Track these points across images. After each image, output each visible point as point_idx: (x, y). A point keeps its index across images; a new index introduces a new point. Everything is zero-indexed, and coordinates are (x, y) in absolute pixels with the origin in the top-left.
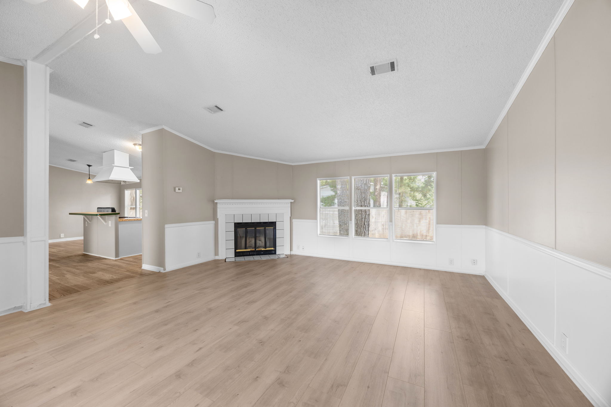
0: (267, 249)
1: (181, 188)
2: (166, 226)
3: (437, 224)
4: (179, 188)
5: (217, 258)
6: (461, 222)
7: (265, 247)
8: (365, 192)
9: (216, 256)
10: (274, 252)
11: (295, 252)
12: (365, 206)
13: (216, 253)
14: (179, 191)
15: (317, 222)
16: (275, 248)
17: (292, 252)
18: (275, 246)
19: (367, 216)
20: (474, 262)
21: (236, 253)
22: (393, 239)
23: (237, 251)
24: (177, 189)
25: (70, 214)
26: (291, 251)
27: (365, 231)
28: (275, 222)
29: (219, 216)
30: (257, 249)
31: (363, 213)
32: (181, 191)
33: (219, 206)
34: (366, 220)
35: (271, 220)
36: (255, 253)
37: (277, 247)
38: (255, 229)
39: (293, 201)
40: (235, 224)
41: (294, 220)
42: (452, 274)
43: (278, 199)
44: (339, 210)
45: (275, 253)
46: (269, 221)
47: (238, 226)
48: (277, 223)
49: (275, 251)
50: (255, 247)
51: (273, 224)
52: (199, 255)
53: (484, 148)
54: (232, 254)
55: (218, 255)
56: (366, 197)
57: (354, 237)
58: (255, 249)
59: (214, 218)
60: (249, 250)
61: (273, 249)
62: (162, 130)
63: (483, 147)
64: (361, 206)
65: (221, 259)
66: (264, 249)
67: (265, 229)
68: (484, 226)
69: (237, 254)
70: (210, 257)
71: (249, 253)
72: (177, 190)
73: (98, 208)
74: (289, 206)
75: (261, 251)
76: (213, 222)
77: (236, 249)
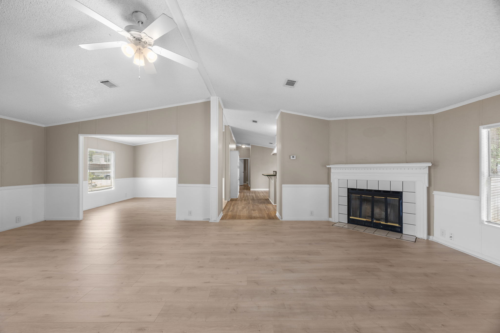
0: (389, 224)
1: (295, 156)
2: (284, 186)
4: (293, 156)
5: (331, 220)
7: (387, 221)
9: (330, 218)
10: (399, 230)
11: (436, 239)
13: (330, 215)
14: (293, 158)
15: (481, 199)
16: (402, 226)
17: (430, 237)
18: (400, 222)
21: (349, 219)
23: (350, 217)
24: (291, 157)
25: (263, 175)
26: (429, 235)
28: (401, 192)
29: (332, 181)
30: (374, 221)
32: (295, 158)
33: (332, 171)
35: (394, 188)
36: (372, 225)
37: (404, 225)
38: (373, 197)
39: (433, 165)
40: (348, 189)
41: (435, 193)
43: (407, 163)
45: (401, 232)
46: (392, 190)
47: (351, 191)
48: (404, 194)
49: (401, 229)
50: (373, 219)
51: (399, 195)
52: (312, 213)
54: (345, 219)
55: (331, 218)
59: (329, 182)
60: (365, 220)
61: (397, 225)
66: (384, 223)
67: (386, 199)
69: (350, 221)
70: (325, 217)
71: (365, 224)
72: (292, 158)
73: (273, 171)
74: (428, 172)
75: (380, 224)
76: (327, 186)
77: (349, 215)
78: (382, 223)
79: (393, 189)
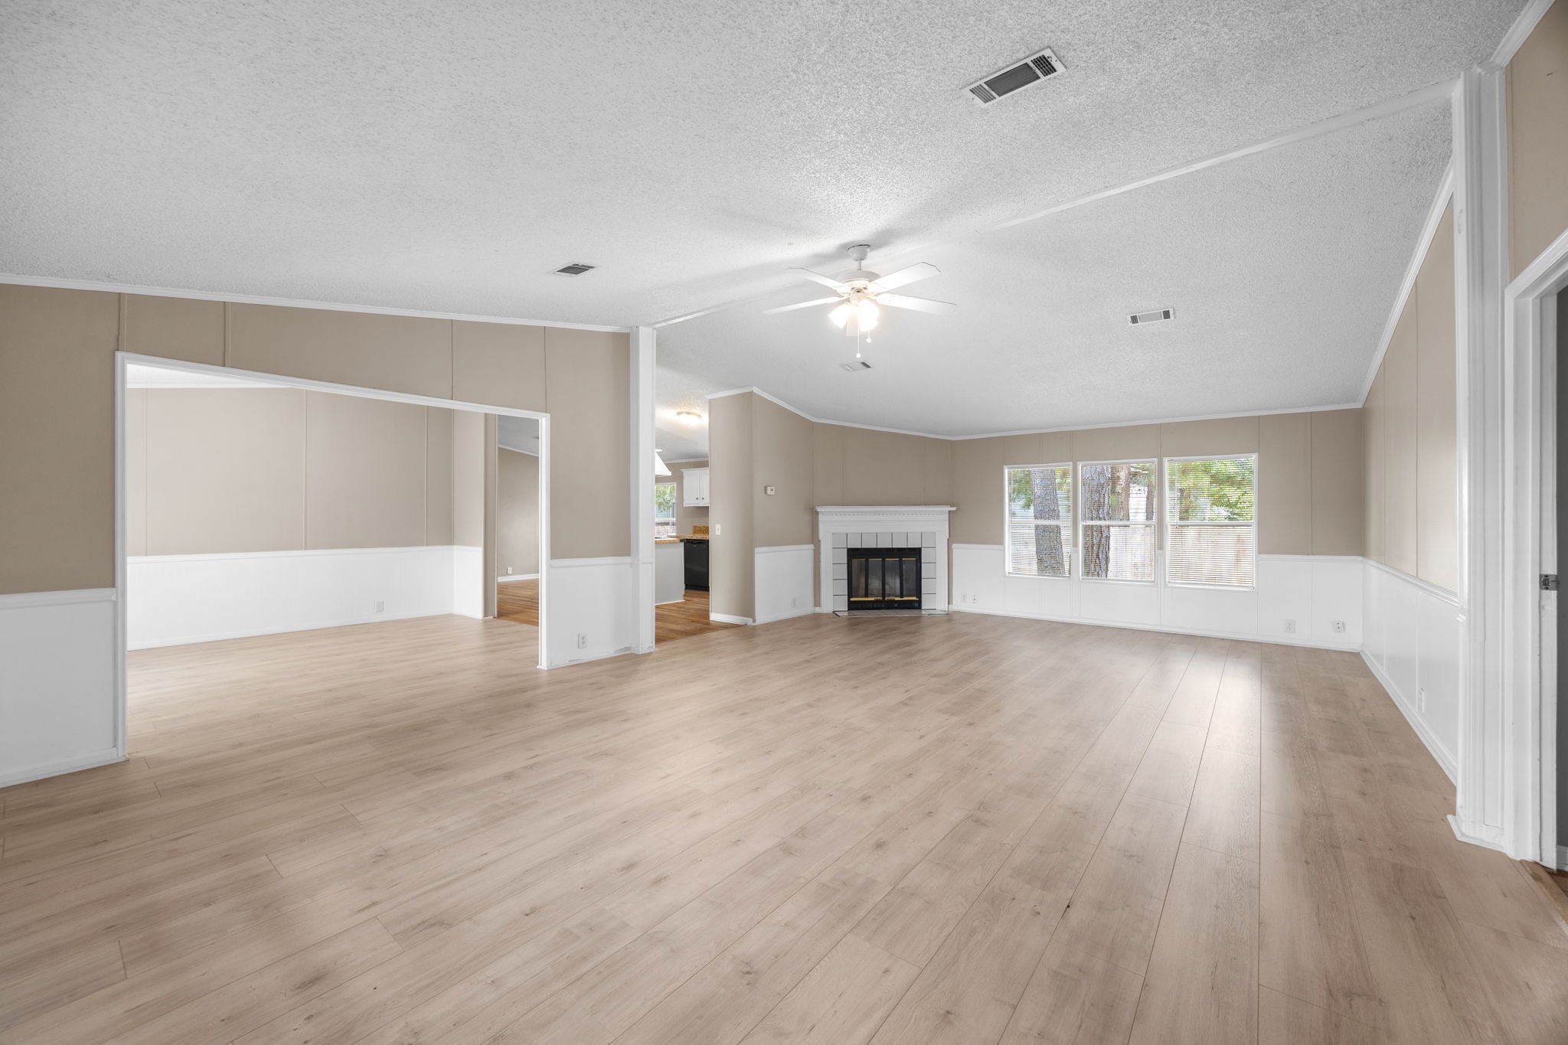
0: (905, 599)
1: (774, 488)
2: (757, 550)
3: (1259, 553)
4: (772, 488)
5: (818, 610)
6: (1310, 547)
7: (902, 596)
8: (1100, 489)
9: (816, 608)
10: (917, 605)
11: (958, 605)
12: (1100, 519)
13: (817, 602)
15: (1005, 548)
16: (920, 597)
17: (950, 606)
18: (919, 594)
19: (1103, 540)
20: (1340, 627)
21: (850, 603)
22: (1165, 581)
23: (851, 599)
24: (769, 488)
26: (949, 604)
27: (1100, 573)
28: (920, 549)
29: (821, 536)
30: (886, 599)
31: (1095, 533)
32: (773, 493)
33: (821, 518)
34: (1101, 549)
35: (913, 544)
36: (883, 605)
37: (923, 596)
38: (884, 560)
39: (954, 509)
40: (848, 550)
41: (954, 546)
42: (1289, 650)
43: (925, 505)
44: (1037, 527)
45: (919, 607)
46: (909, 547)
47: (853, 553)
48: (923, 551)
49: (919, 602)
50: (884, 594)
51: (916, 552)
52: (794, 603)
53: (1361, 407)
54: (842, 605)
55: (820, 606)
56: (1102, 501)
57: (1081, 577)
58: (884, 598)
59: (814, 539)
60: (873, 599)
61: (915, 598)
62: (751, 393)
63: (1359, 405)
64: (1092, 519)
65: (825, 612)
66: (899, 599)
67: (901, 561)
68: (1360, 558)
69: (852, 606)
70: (808, 609)
71: (873, 605)
72: (769, 492)
74: (947, 518)
75: (894, 601)
76: (811, 547)
77: (850, 595)
78: (897, 599)
79: (911, 546)
